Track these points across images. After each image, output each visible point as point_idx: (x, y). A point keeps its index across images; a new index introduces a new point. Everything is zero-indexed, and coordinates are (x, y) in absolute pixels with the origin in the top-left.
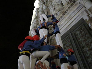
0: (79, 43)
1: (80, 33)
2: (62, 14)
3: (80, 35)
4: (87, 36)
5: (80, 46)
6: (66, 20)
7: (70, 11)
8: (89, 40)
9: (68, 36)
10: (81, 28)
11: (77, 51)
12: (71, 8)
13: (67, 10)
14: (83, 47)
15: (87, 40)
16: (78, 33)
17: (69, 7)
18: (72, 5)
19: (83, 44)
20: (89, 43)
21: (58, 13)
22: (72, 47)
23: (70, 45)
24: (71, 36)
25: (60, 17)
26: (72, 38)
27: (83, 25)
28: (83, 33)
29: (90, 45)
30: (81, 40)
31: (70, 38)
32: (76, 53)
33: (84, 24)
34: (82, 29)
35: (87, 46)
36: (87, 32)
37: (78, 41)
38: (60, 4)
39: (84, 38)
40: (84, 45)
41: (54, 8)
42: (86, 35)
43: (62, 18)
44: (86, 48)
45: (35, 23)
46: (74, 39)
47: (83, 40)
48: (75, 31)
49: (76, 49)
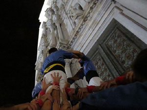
0: (115, 58)
1: (114, 42)
2: (82, 20)
3: (115, 45)
4: (125, 43)
5: (118, 62)
6: (90, 27)
7: (94, 13)
8: (130, 49)
9: (97, 52)
10: (114, 34)
11: (115, 71)
12: (94, 9)
13: (89, 13)
14: (122, 62)
15: (126, 50)
16: (111, 43)
17: (92, 8)
18: (95, 4)
19: (122, 57)
20: (131, 54)
21: (76, 21)
22: (106, 67)
23: (103, 64)
24: (102, 51)
25: (80, 26)
26: (104, 53)
27: (117, 30)
28: (118, 41)
29: (132, 56)
30: (117, 52)
31: (100, 54)
32: (114, 75)
33: (118, 28)
34: (117, 35)
35: (129, 59)
36: (125, 38)
37: (113, 55)
38: (78, 8)
39: (122, 48)
40: (123, 59)
41: (69, 15)
42: (123, 43)
43: (84, 26)
44: (128, 62)
45: (43, 44)
46: (106, 54)
47: (120, 51)
48: (106, 41)
49: (113, 67)
